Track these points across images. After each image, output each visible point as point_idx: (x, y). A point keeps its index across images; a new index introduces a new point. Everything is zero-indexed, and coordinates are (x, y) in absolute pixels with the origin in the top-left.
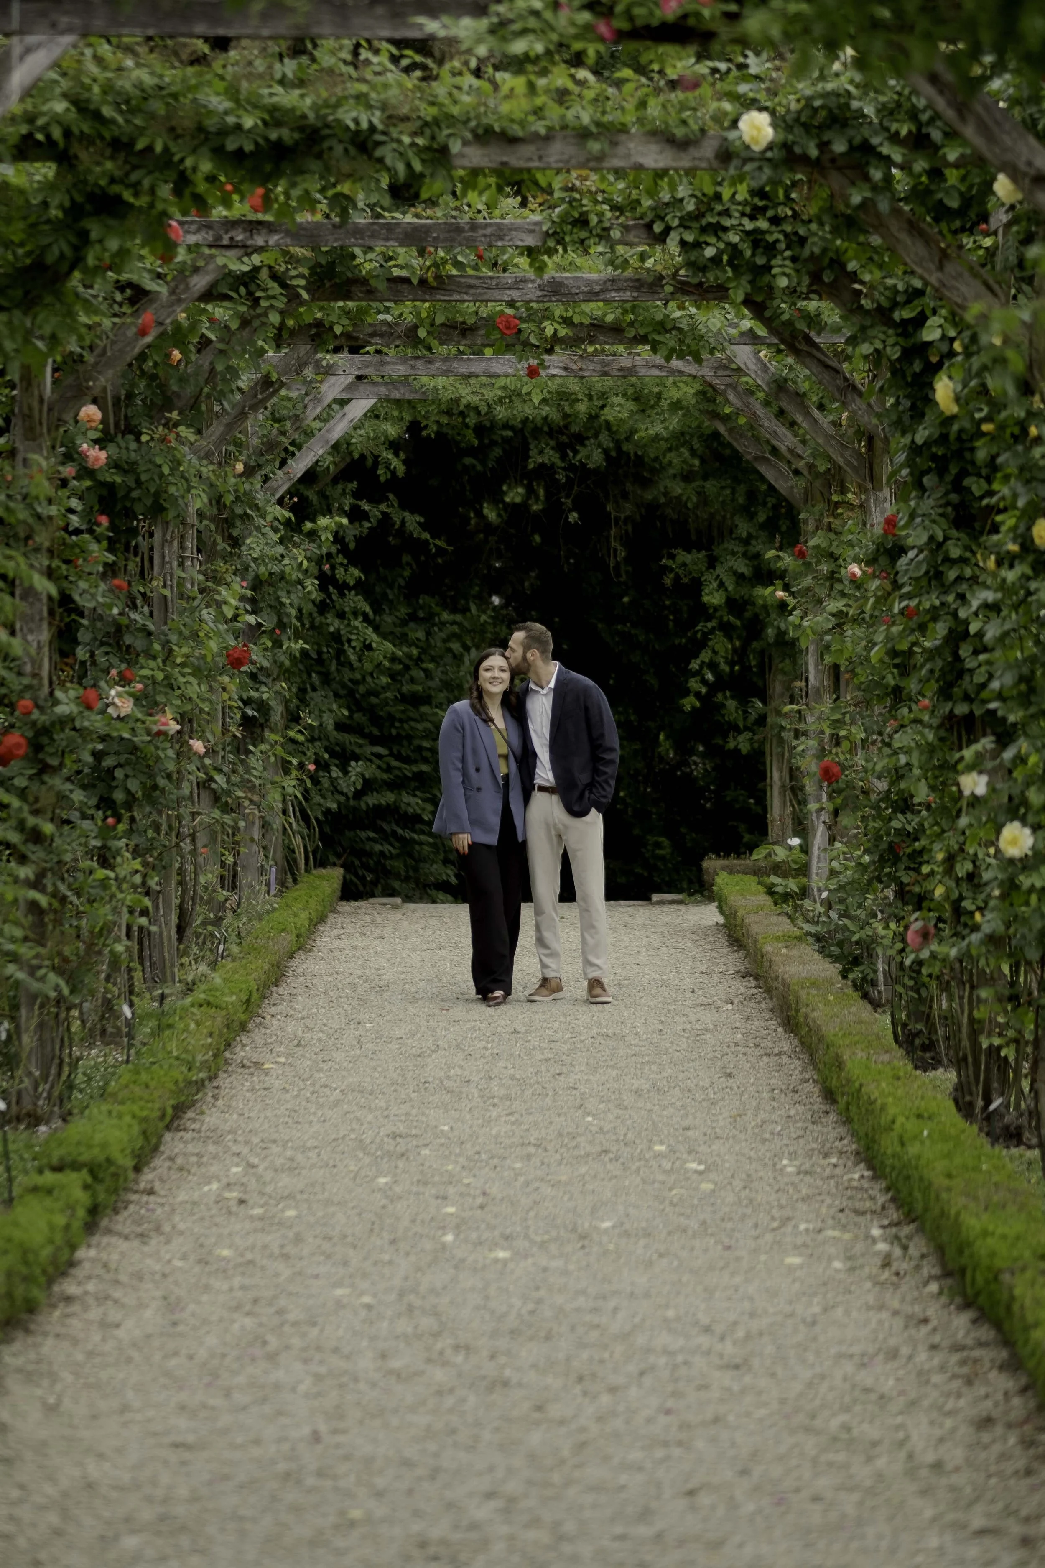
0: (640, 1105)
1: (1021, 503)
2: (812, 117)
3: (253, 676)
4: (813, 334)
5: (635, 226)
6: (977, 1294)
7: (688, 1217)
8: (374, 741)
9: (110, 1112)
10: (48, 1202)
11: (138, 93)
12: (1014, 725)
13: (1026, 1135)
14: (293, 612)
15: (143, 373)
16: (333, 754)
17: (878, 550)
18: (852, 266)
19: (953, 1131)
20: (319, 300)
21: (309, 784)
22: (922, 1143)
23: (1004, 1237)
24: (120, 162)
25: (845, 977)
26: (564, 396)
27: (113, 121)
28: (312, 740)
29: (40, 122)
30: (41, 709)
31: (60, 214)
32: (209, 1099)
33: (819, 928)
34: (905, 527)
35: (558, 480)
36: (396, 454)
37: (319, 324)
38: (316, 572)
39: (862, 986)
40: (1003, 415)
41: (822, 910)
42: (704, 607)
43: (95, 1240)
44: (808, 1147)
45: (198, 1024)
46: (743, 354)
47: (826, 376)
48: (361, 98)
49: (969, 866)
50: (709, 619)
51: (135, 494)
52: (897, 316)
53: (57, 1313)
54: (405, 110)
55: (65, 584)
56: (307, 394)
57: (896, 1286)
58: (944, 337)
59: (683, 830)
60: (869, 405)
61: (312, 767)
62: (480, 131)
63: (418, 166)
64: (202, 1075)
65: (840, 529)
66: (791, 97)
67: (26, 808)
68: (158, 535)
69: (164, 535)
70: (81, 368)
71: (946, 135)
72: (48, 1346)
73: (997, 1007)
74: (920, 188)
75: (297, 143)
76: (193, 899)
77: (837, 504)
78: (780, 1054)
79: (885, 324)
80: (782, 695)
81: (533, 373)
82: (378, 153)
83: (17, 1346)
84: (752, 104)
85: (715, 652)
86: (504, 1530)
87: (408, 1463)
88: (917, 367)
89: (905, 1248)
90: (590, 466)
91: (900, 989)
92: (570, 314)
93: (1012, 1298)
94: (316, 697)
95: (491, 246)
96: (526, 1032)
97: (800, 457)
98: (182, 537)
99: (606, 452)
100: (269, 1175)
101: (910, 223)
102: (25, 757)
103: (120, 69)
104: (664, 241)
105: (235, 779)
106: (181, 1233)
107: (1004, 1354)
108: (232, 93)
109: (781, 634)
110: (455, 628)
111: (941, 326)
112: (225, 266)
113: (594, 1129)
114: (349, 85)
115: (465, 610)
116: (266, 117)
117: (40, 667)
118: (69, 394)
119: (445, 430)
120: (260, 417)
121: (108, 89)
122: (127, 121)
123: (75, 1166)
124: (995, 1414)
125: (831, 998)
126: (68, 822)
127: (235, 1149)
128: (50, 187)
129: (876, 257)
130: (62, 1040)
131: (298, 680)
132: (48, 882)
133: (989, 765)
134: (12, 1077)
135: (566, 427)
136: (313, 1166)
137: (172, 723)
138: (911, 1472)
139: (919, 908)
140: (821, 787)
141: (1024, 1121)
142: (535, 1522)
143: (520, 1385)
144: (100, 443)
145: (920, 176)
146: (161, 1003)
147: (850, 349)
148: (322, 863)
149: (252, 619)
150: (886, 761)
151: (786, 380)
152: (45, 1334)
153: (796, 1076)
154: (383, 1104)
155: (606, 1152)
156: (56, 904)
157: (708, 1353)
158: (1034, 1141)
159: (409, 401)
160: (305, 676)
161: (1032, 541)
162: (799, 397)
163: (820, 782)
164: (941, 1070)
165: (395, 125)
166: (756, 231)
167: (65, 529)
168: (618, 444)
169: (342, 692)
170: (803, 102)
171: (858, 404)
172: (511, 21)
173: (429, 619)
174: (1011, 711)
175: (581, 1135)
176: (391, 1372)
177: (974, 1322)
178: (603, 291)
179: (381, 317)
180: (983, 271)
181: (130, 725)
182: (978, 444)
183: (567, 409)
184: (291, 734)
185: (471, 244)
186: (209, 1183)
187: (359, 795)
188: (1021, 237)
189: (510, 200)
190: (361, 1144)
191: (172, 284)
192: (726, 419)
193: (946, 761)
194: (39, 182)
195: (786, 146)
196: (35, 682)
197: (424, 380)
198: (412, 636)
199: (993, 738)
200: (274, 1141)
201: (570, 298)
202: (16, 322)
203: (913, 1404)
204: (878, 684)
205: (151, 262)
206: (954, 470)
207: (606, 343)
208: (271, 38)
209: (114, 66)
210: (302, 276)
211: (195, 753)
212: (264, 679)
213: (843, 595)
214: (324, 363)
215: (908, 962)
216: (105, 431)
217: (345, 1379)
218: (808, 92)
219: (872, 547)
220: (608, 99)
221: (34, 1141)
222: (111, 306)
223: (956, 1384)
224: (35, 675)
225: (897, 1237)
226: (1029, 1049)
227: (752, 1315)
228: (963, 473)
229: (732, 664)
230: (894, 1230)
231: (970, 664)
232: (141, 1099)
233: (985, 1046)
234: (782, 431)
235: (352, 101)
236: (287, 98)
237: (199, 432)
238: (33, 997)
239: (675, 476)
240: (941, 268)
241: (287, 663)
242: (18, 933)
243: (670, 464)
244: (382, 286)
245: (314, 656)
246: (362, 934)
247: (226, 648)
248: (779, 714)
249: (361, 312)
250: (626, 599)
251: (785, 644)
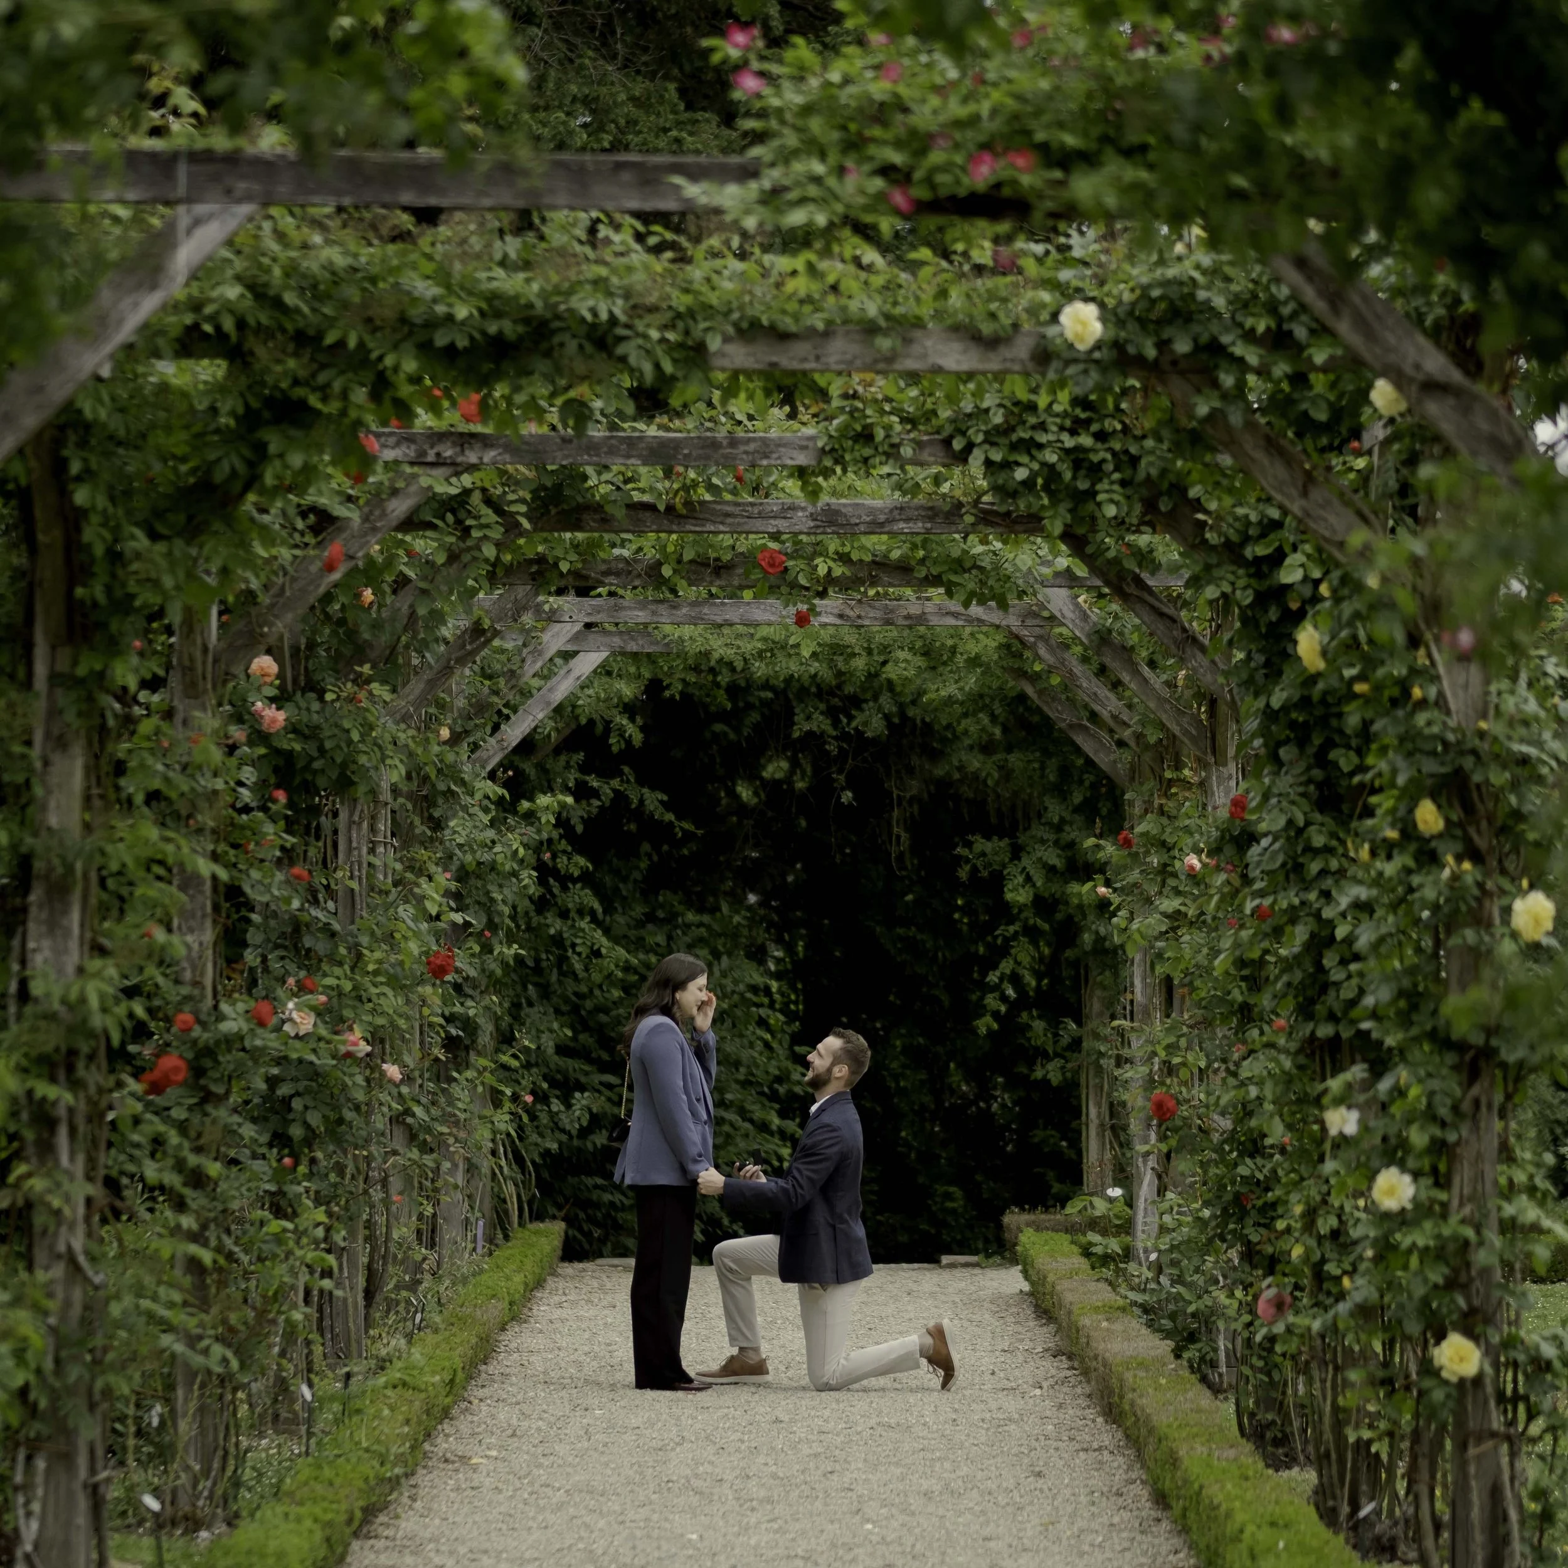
0: (930, 1510)
1: (1401, 780)
2: (1148, 310)
3: (457, 987)
4: (1145, 575)
5: (930, 442)
8: (604, 1068)
9: (286, 1515)
11: (327, 275)
12: (1390, 1049)
13: (1402, 1548)
14: (506, 910)
15: (328, 617)
16: (553, 1084)
17: (1222, 837)
18: (1194, 492)
19: (1315, 1543)
20: (542, 530)
21: (525, 1118)
22: (1277, 1556)
24: (305, 360)
25: (1178, 1356)
26: (837, 649)
27: (298, 311)
28: (527, 1066)
29: (208, 310)
30: (204, 1025)
31: (232, 423)
32: (405, 1500)
33: (1147, 1297)
34: (1259, 808)
35: (828, 753)
36: (632, 720)
37: (541, 560)
38: (533, 861)
39: (1199, 1369)
40: (1380, 672)
41: (1150, 1275)
42: (1006, 906)
44: (1135, 1562)
45: (392, 1409)
46: (1058, 599)
47: (1160, 626)
48: (599, 283)
49: (1333, 1222)
50: (1011, 922)
51: (317, 765)
52: (1248, 552)
54: (652, 299)
55: (235, 873)
56: (525, 645)
58: (1306, 578)
59: (978, 1178)
60: (1213, 662)
61: (529, 1099)
62: (745, 325)
63: (668, 367)
64: (398, 1471)
65: (1174, 812)
66: (1122, 286)
67: (186, 1144)
68: (343, 816)
69: (351, 814)
70: (254, 611)
71: (1312, 332)
73: (1369, 1392)
74: (1280, 396)
75: (521, 338)
76: (384, 1257)
77: (1170, 783)
78: (1100, 1449)
79: (1234, 562)
80: (1101, 1014)
81: (802, 620)
82: (620, 350)
84: (1070, 294)
85: (1018, 963)
88: (1273, 614)
90: (869, 734)
91: (1247, 1371)
92: (847, 549)
94: (533, 1014)
95: (753, 466)
96: (791, 1421)
97: (1125, 725)
98: (374, 818)
99: (887, 717)
101: (1267, 439)
102: (184, 1084)
103: (305, 246)
104: (965, 461)
105: (435, 1111)
108: (442, 276)
109: (1100, 940)
110: (703, 932)
111: (1302, 565)
112: (430, 488)
113: (874, 1538)
114: (584, 267)
115: (715, 910)
116: (484, 306)
117: (202, 974)
118: (239, 642)
119: (690, 690)
120: (467, 672)
121: (291, 270)
122: (314, 310)
125: (1163, 1381)
126: (234, 1162)
128: (220, 389)
129: (1225, 482)
130: (227, 1428)
131: (511, 993)
132: (212, 1234)
133: (1361, 1098)
134: (166, 1471)
135: (839, 687)
137: (362, 1043)
139: (1270, 1272)
140: (1149, 1126)
141: (1399, 1531)
144: (277, 701)
145: (1280, 381)
146: (346, 1385)
147: (1188, 594)
148: (539, 1216)
149: (458, 918)
150: (1233, 1093)
151: (1110, 631)
153: (1120, 1476)
154: (617, 1508)
156: (222, 1261)
158: (1413, 1555)
159: (648, 655)
160: (519, 988)
161: (1415, 825)
162: (1126, 652)
163: (1150, 1119)
164: (1296, 1469)
165: (640, 317)
166: (1078, 449)
167: (233, 806)
168: (901, 707)
169: (565, 1008)
170: (1138, 292)
171: (1199, 661)
172: (786, 189)
173: (671, 918)
174: (1387, 1033)
175: (859, 1546)
178: (889, 521)
179: (617, 551)
180: (1357, 498)
181: (313, 1045)
182: (1350, 707)
183: (841, 665)
184: (505, 1058)
185: (728, 463)
187: (584, 1132)
188: (1404, 457)
189: (775, 411)
191: (366, 510)
192: (1034, 678)
193: (1306, 1094)
194: (205, 383)
195: (1117, 345)
196: (196, 992)
197: (668, 629)
198: (650, 940)
199: (1365, 1066)
200: (486, 1552)
201: (848, 529)
202: (177, 553)
204: (1222, 1001)
205: (339, 480)
206: (1317, 740)
207: (891, 585)
208: (491, 209)
209: (297, 243)
210: (522, 501)
211: (390, 1081)
212: (469, 991)
213: (1178, 892)
214: (546, 607)
215: (1258, 1338)
216: (282, 688)
218: (1145, 280)
219: (1215, 834)
220: (900, 286)
221: (193, 1550)
222: (291, 535)
224: (196, 984)
226: (1405, 1445)
228: (1329, 744)
229: (1039, 976)
231: (1337, 975)
232: (324, 1499)
233: (1352, 1439)
234: (1104, 692)
235: (588, 287)
236: (510, 283)
237: (394, 691)
238: (192, 1374)
239: (971, 747)
240: (1305, 494)
241: (499, 972)
242: (177, 1297)
243: (966, 732)
244: (619, 513)
245: (530, 963)
246: (589, 1301)
247: (426, 953)
248: (1097, 1036)
249: (593, 545)
250: (910, 897)
251: (1106, 952)
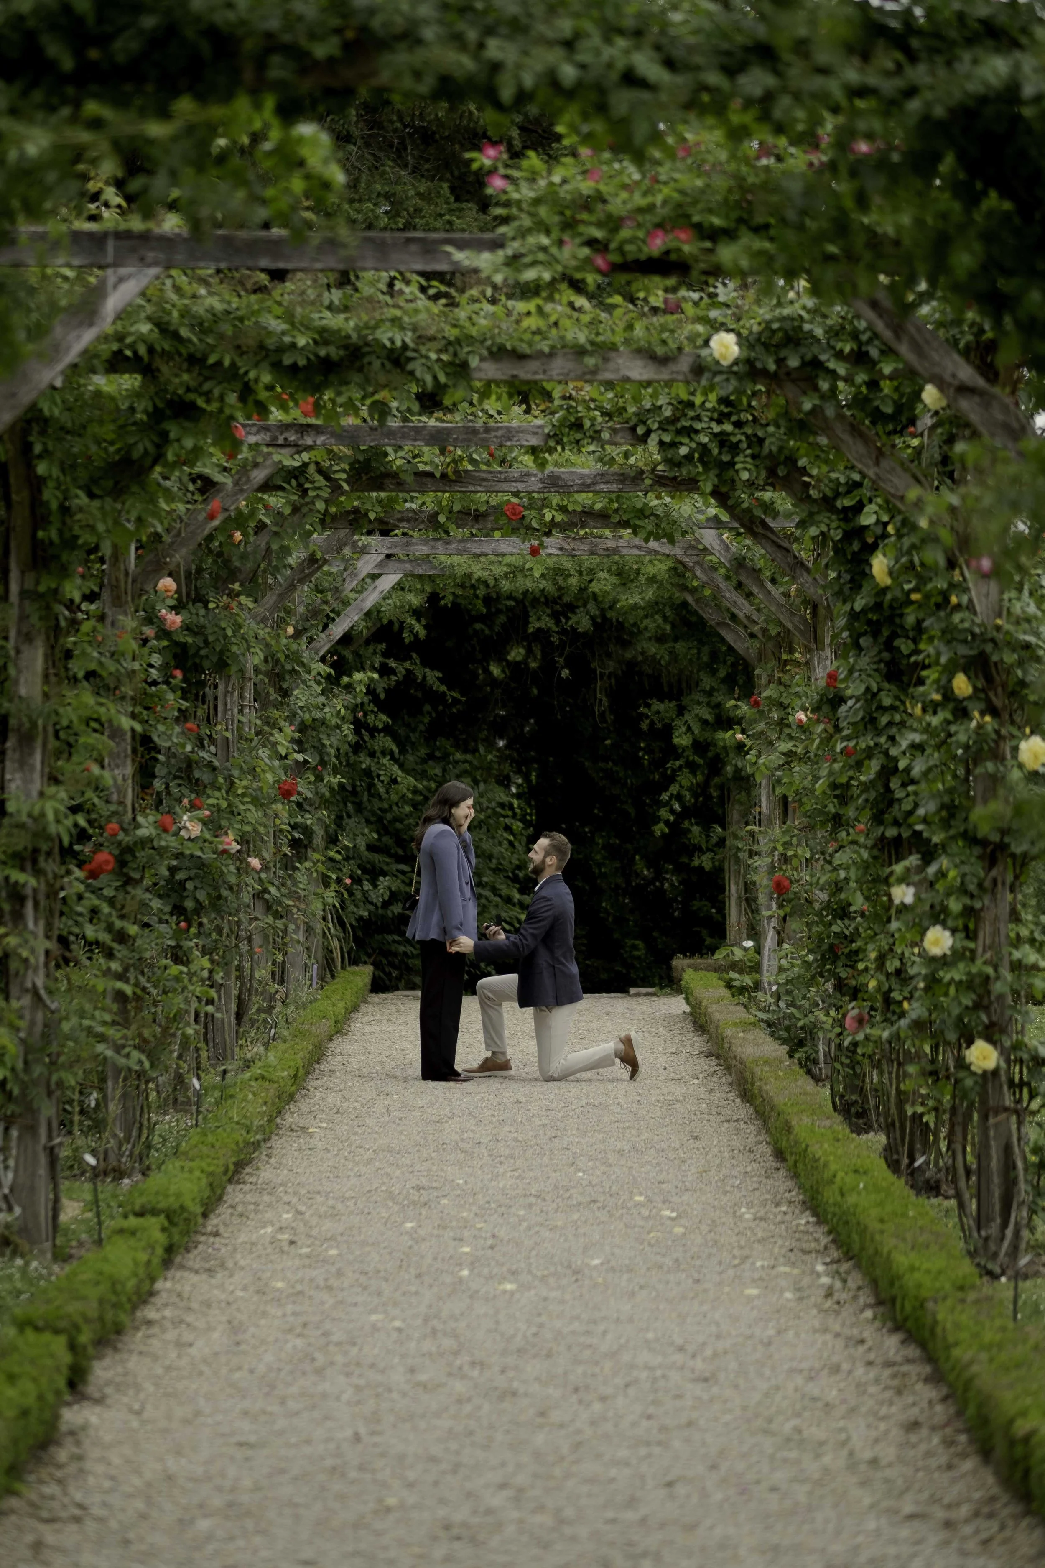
0: (623, 1162)
1: (943, 660)
2: (771, 338)
3: (299, 805)
4: (768, 520)
5: (622, 429)
6: (906, 1319)
7: (664, 1256)
8: (399, 860)
9: (183, 1168)
10: (132, 1242)
11: (210, 316)
12: (936, 845)
13: (944, 1187)
14: (333, 752)
15: (210, 551)
16: (365, 871)
17: (821, 700)
18: (802, 462)
19: (884, 1184)
20: (357, 490)
21: (346, 895)
22: (859, 1193)
23: (928, 1271)
24: (195, 374)
25: (791, 1057)
26: (559, 571)
27: (189, 341)
28: (347, 859)
29: (129, 340)
30: (126, 831)
31: (145, 418)
32: (264, 1157)
33: (770, 1016)
34: (847, 679)
35: (552, 643)
36: (418, 620)
37: (356, 511)
38: (351, 718)
39: (806, 1065)
40: (929, 586)
41: (772, 1001)
42: (674, 748)
43: (170, 1274)
44: (763, 1198)
45: (255, 1095)
46: (709, 537)
47: (779, 555)
48: (395, 322)
49: (897, 963)
50: (677, 759)
51: (203, 652)
52: (839, 504)
53: (140, 1334)
54: (432, 332)
55: (147, 727)
56: (345, 570)
57: (837, 1313)
58: (878, 521)
59: (655, 934)
60: (815, 579)
61: (348, 881)
62: (495, 349)
63: (442, 378)
64: (258, 1137)
65: (789, 683)
66: (753, 321)
67: (114, 913)
68: (221, 687)
69: (227, 686)
70: (160, 547)
71: (882, 352)
72: (133, 1362)
73: (921, 1081)
74: (861, 396)
75: (342, 359)
76: (249, 991)
77: (786, 662)
78: (738, 1120)
79: (829, 511)
80: (738, 822)
81: (534, 552)
82: (410, 367)
83: (107, 1361)
84: (717, 327)
85: (682, 787)
86: (515, 1514)
87: (433, 1460)
88: (856, 546)
89: (845, 1281)
90: (580, 630)
91: (838, 1066)
92: (565, 503)
93: (935, 1322)
94: (351, 823)
95: (501, 446)
96: (527, 1102)
97: (756, 622)
98: (242, 688)
99: (593, 618)
100: (314, 1221)
101: (852, 426)
102: (112, 872)
103: (194, 296)
104: (646, 442)
105: (284, 890)
106: (242, 1268)
107: (928, 1369)
108: (289, 317)
109: (738, 771)
110: (467, 766)
111: (876, 513)
112: (280, 462)
113: (584, 1183)
114: (385, 310)
115: (475, 751)
116: (317, 337)
117: (125, 797)
118: (150, 569)
119: (459, 600)
120: (306, 588)
121: (185, 313)
122: (200, 340)
123: (155, 1212)
124: (921, 1419)
125: (781, 1074)
126: (147, 925)
127: (286, 1198)
128: (137, 394)
129: (823, 455)
130: (142, 1108)
131: (336, 808)
132: (131, 975)
133: (916, 878)
134: (100, 1138)
135: (560, 597)
136: (351, 1213)
137: (234, 843)
138: (852, 1466)
139: (854, 998)
140: (771, 898)
141: (942, 1176)
142: (541, 1508)
143: (526, 1395)
144: (175, 609)
145: (861, 386)
146: (223, 1079)
147: (798, 533)
148: (355, 962)
149: (300, 757)
150: (829, 875)
151: (744, 558)
152: (131, 1352)
153: (752, 1139)
154: (409, 1162)
155: (594, 1201)
156: (138, 993)
157: (682, 1368)
158: (951, 1192)
159: (430, 576)
160: (341, 805)
161: (953, 691)
162: (756, 572)
163: (772, 893)
164: (872, 1134)
165: (424, 344)
166: (723, 433)
167: (146, 681)
168: (603, 611)
169: (373, 819)
170: (764, 325)
171: (806, 578)
172: (522, 255)
173: (445, 757)
174: (934, 833)
175: (573, 1188)
176: (418, 1384)
177: (903, 1342)
178: (594, 484)
179: (407, 505)
180: (913, 466)
181: (200, 845)
182: (908, 610)
183: (561, 583)
184: (332, 854)
185: (484, 444)
186: (264, 1227)
187: (386, 904)
188: (945, 438)
189: (516, 408)
190: (391, 1196)
191: (237, 477)
192: (693, 591)
193: (879, 875)
194: (127, 390)
195: (749, 362)
196: (121, 809)
197: (443, 558)
198: (431, 772)
199: (919, 856)
200: (319, 1193)
201: (566, 489)
202: (108, 508)
203: (853, 1410)
204: (821, 812)
205: (218, 456)
206: (886, 633)
207: (595, 527)
208: (322, 270)
209: (189, 294)
210: (344, 471)
211: (253, 869)
212: (308, 808)
213: (791, 738)
214: (360, 544)
215: (846, 1043)
216: (179, 600)
217: (380, 1390)
218: (768, 317)
219: (816, 697)
220: (601, 322)
221: (118, 1192)
222: (185, 495)
223: (889, 1394)
224: (121, 803)
225: (838, 1272)
226: (946, 1117)
227: (718, 1337)
228: (894, 636)
229: (696, 796)
230: (835, 1266)
231: (899, 794)
232: (208, 1157)
233: (909, 1113)
234: (741, 601)
235: (388, 324)
236: (334, 321)
237: (256, 601)
238: (118, 1071)
239: (650, 639)
240: (877, 463)
241: (328, 794)
242: (108, 1018)
243: (646, 628)
244: (409, 479)
245: (349, 788)
246: (389, 1020)
247: (278, 781)
248: (736, 837)
249: (392, 501)
250: (608, 742)
251: (742, 779)
